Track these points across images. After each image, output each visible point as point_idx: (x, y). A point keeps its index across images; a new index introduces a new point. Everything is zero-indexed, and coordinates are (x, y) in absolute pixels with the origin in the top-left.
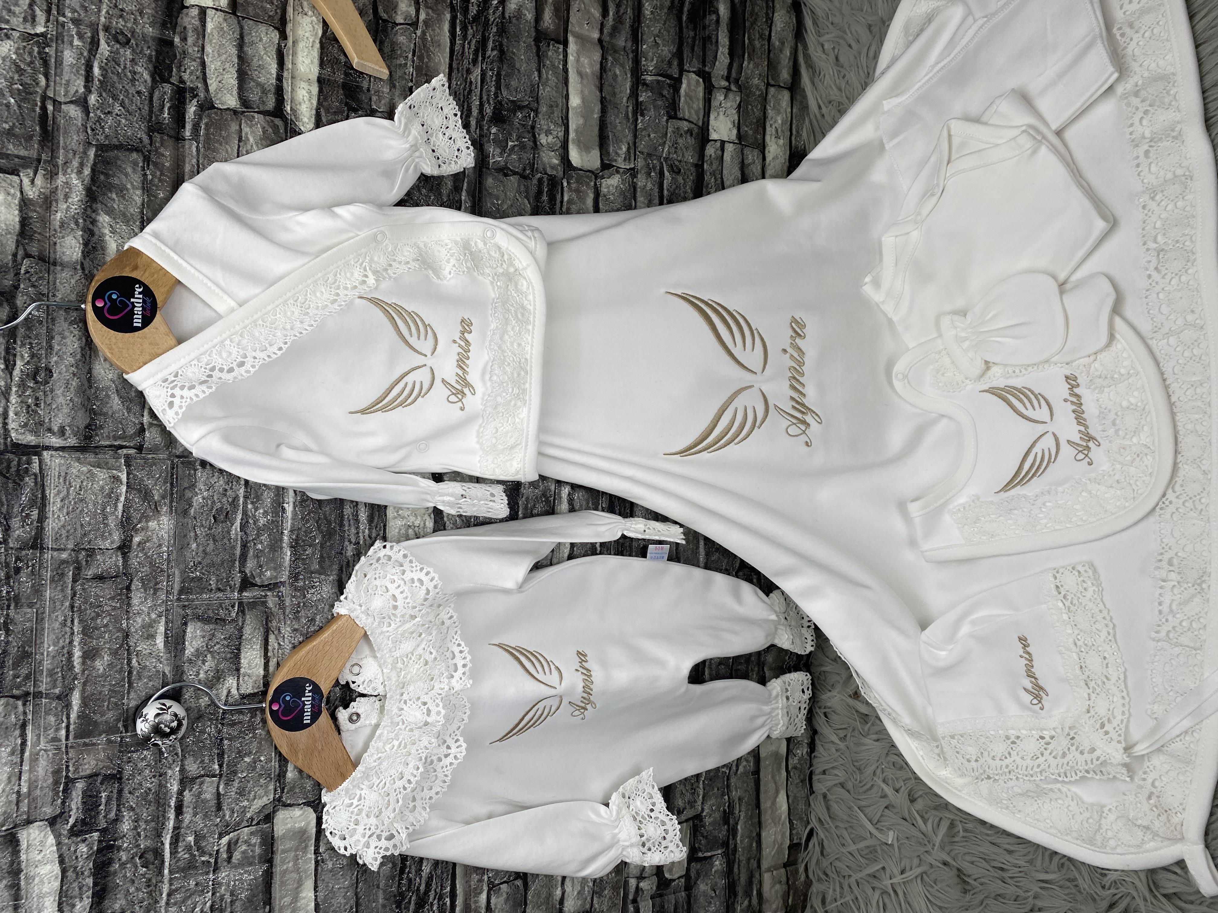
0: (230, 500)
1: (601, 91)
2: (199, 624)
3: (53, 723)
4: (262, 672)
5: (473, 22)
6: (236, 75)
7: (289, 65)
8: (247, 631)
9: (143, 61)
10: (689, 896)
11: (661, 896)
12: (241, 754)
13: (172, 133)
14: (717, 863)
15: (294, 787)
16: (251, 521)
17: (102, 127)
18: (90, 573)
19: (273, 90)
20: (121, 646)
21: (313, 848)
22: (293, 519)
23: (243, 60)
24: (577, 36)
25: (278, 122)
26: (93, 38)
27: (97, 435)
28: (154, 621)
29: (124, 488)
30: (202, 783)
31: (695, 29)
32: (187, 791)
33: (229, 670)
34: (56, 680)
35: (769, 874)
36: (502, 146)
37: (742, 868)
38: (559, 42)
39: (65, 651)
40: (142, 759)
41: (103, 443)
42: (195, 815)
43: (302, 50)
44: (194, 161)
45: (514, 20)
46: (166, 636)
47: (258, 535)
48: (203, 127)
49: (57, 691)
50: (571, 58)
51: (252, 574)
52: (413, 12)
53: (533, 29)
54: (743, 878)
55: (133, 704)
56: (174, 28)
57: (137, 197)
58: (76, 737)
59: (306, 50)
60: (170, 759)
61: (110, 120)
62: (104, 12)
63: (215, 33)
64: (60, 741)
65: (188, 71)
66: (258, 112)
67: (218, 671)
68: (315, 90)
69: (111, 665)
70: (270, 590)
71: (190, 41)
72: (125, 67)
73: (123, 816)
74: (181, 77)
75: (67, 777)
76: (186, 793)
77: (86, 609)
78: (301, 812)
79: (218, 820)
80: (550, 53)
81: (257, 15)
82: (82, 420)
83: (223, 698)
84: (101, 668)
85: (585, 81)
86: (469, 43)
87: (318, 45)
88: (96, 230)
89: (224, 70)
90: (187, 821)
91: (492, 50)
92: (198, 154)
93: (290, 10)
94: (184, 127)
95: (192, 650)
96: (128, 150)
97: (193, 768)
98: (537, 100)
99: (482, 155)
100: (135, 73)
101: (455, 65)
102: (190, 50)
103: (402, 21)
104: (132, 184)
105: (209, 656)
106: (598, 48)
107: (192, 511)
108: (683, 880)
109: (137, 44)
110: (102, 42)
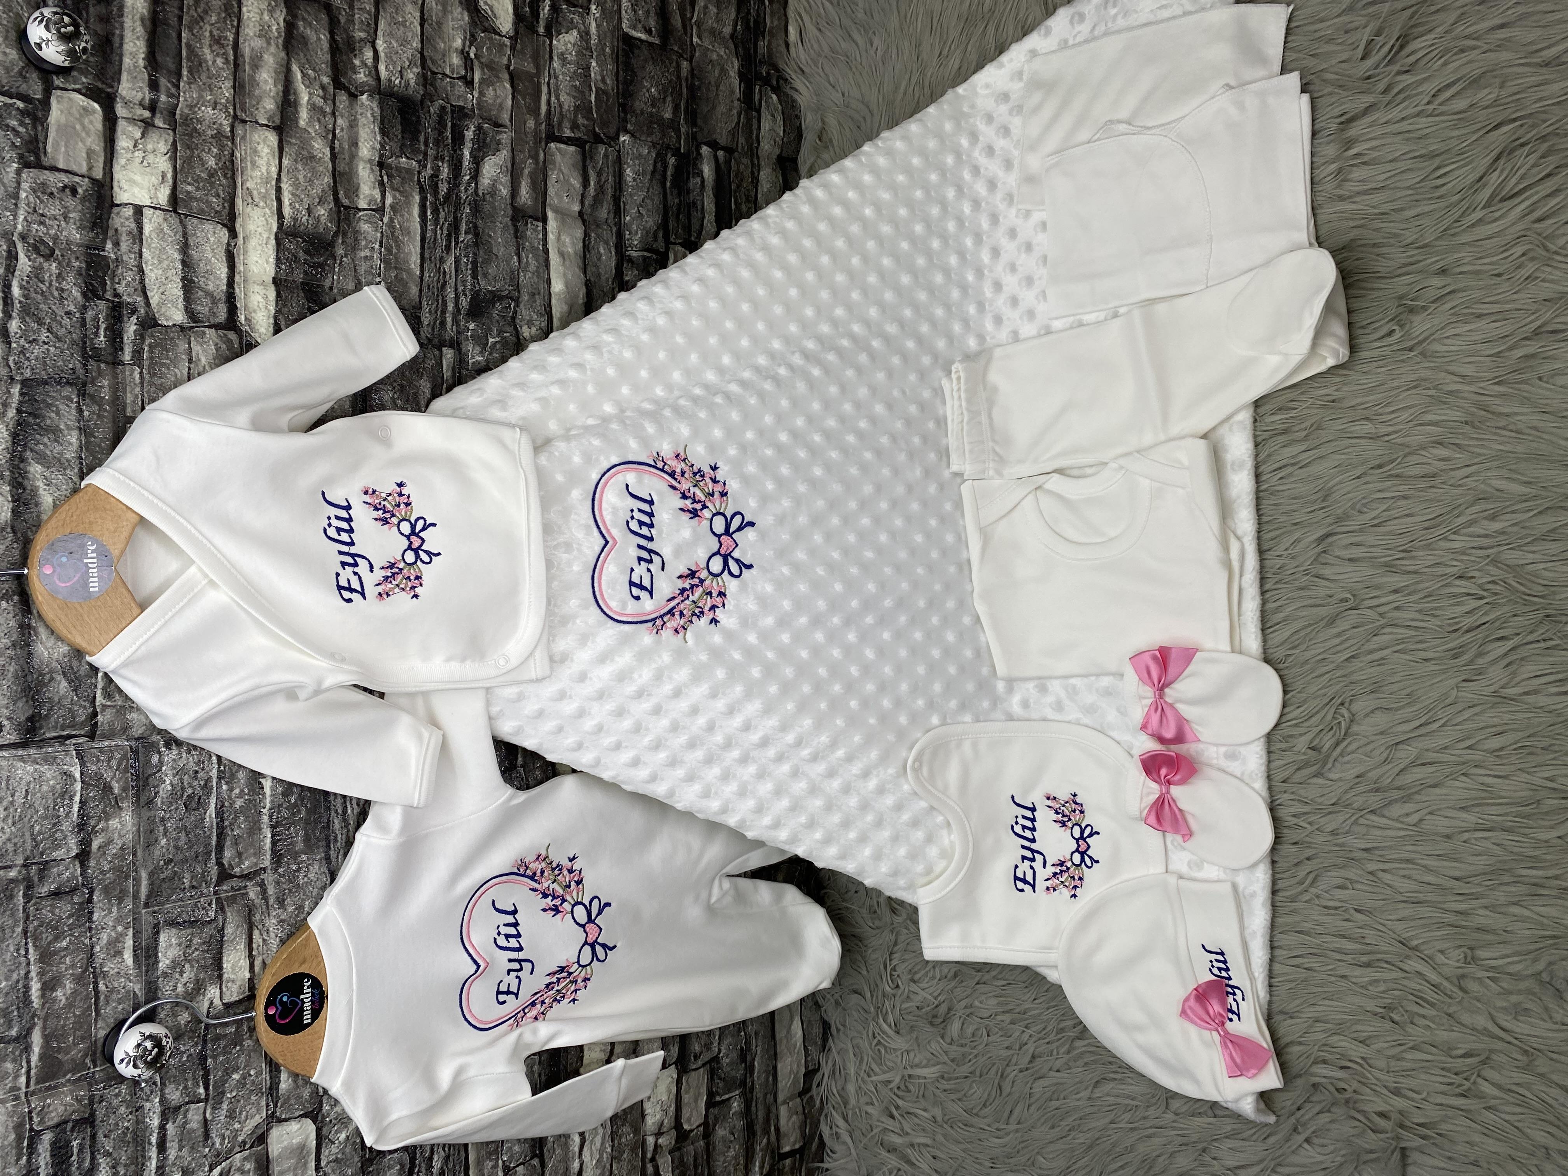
0: (202, 783)
1: (585, 273)
2: (174, 931)
3: (10, 1071)
4: (248, 975)
5: (445, 202)
6: (180, 285)
7: (240, 267)
8: (229, 930)
9: (71, 278)
10: (708, 1145)
11: (679, 1149)
12: (228, 1073)
13: (110, 359)
14: (735, 1104)
15: (289, 1099)
16: (226, 804)
17: (28, 359)
18: (44, 890)
19: (224, 298)
20: (86, 970)
21: (313, 1164)
22: (272, 795)
23: (187, 264)
24: (556, 211)
25: (232, 335)
26: (9, 252)
27: (41, 728)
28: (121, 935)
29: (78, 786)
30: (187, 1111)
31: (679, 194)
32: (170, 1124)
33: (211, 979)
34: (11, 1021)
35: (786, 1106)
36: (481, 341)
37: (759, 1105)
38: (537, 220)
39: (20, 985)
40: (117, 1096)
41: (48, 735)
42: (180, 1150)
43: (255, 249)
44: (137, 390)
45: (488, 197)
46: (134, 951)
47: (236, 818)
48: (146, 349)
49: (14, 1032)
50: (551, 237)
51: (230, 865)
52: (378, 197)
53: (509, 207)
54: (761, 1114)
55: (102, 1033)
56: (105, 231)
57: (74, 438)
58: (37, 1083)
59: (259, 248)
60: (147, 1090)
61: (37, 351)
62: (21, 218)
63: (154, 235)
64: (20, 1089)
65: (124, 283)
66: (210, 327)
67: (198, 981)
68: (272, 294)
69: (75, 993)
70: (251, 879)
71: (124, 246)
72: (51, 285)
73: (99, 1164)
74: (115, 290)
75: (31, 1129)
76: (170, 1126)
77: (42, 933)
78: (299, 1126)
79: (207, 1150)
80: (529, 233)
81: (202, 211)
82: (23, 711)
83: (205, 1011)
84: (64, 1000)
85: (567, 263)
86: (441, 228)
87: (274, 242)
88: (26, 483)
89: (166, 278)
90: (172, 1157)
91: (466, 233)
92: (142, 383)
93: (239, 202)
94: (122, 349)
95: (167, 962)
96: (59, 383)
97: (174, 1095)
98: (518, 288)
99: (460, 353)
100: (62, 290)
101: (426, 255)
102: (125, 258)
103: (366, 207)
104: (67, 425)
105: (187, 966)
106: (579, 223)
107: (159, 801)
108: (701, 1129)
109: (62, 256)
110: (22, 256)
